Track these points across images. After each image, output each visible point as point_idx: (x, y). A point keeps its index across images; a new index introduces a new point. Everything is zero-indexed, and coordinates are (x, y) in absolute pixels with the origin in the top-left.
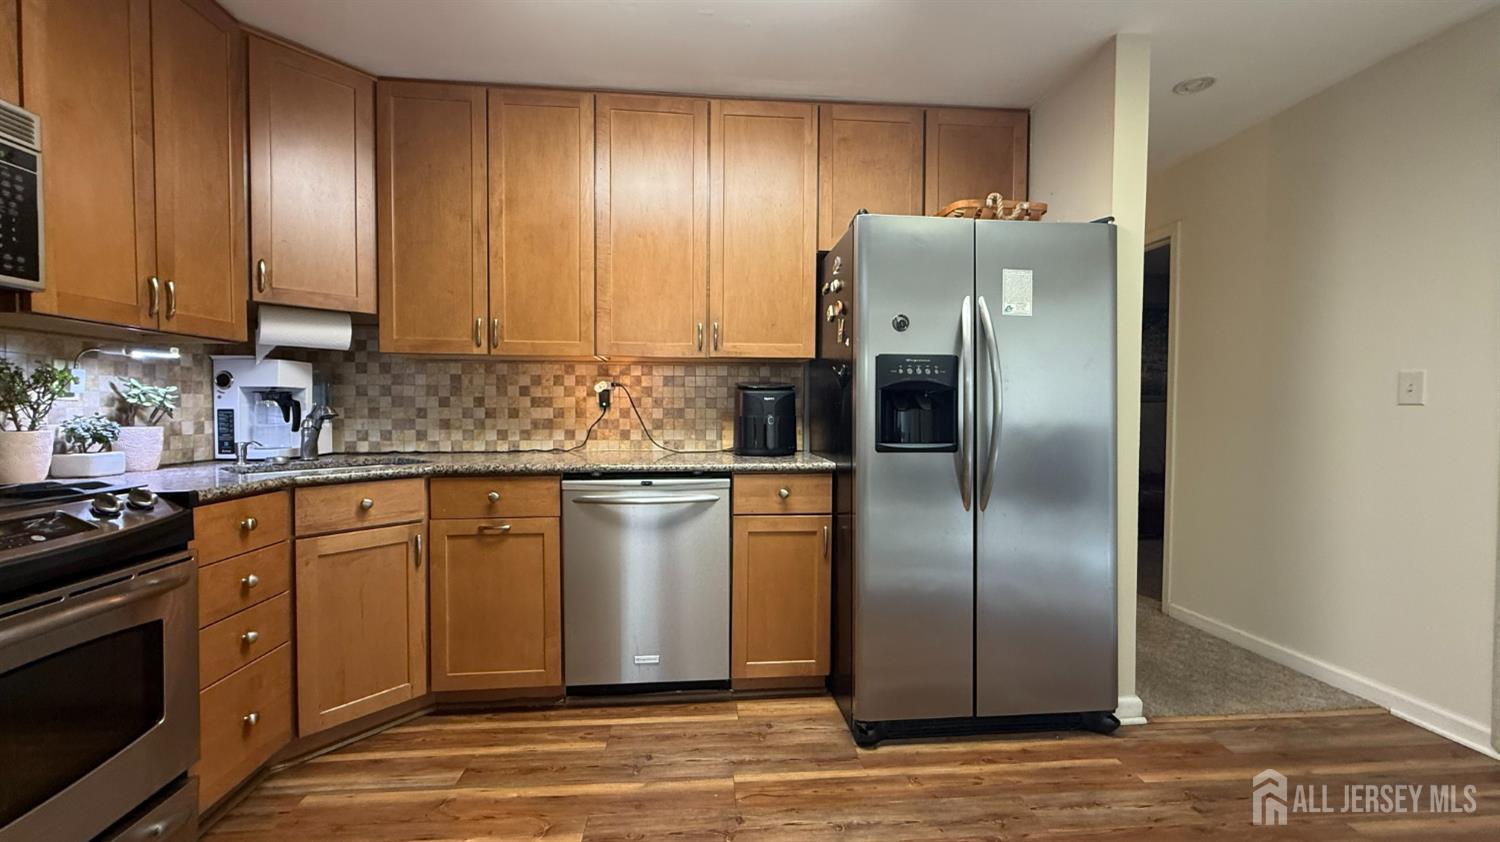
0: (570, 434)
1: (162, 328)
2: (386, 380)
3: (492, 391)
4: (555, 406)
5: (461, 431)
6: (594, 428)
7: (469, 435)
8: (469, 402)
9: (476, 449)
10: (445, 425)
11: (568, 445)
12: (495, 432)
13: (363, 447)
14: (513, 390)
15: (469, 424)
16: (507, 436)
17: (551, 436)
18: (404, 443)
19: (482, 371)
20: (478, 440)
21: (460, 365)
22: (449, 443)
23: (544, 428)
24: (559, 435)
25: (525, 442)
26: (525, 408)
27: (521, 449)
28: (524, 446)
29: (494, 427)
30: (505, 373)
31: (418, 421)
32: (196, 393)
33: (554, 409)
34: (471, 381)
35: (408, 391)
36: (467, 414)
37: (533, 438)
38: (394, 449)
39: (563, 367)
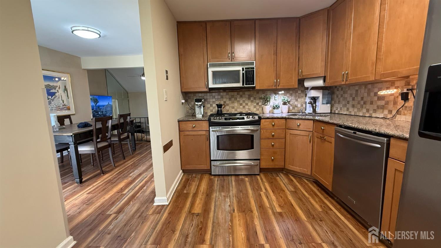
0: (390, 112)
1: (277, 88)
2: (342, 92)
3: (366, 95)
4: (385, 100)
5: (357, 108)
6: (400, 110)
7: (359, 110)
8: (359, 99)
9: (360, 115)
10: (353, 106)
11: (389, 116)
12: (366, 109)
13: (337, 112)
14: (372, 94)
15: (359, 106)
16: (369, 111)
17: (383, 112)
18: (344, 111)
19: (364, 88)
20: (361, 112)
21: (358, 86)
22: (354, 112)
23: (381, 108)
24: (386, 112)
25: (374, 113)
26: (375, 101)
27: (373, 116)
28: (374, 115)
29: (365, 108)
30: (370, 88)
31: (348, 105)
32: (301, 98)
33: (385, 101)
34: (360, 92)
35: (346, 96)
36: (359, 103)
37: (377, 112)
38: (342, 113)
39: (390, 83)
